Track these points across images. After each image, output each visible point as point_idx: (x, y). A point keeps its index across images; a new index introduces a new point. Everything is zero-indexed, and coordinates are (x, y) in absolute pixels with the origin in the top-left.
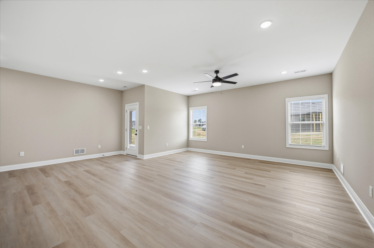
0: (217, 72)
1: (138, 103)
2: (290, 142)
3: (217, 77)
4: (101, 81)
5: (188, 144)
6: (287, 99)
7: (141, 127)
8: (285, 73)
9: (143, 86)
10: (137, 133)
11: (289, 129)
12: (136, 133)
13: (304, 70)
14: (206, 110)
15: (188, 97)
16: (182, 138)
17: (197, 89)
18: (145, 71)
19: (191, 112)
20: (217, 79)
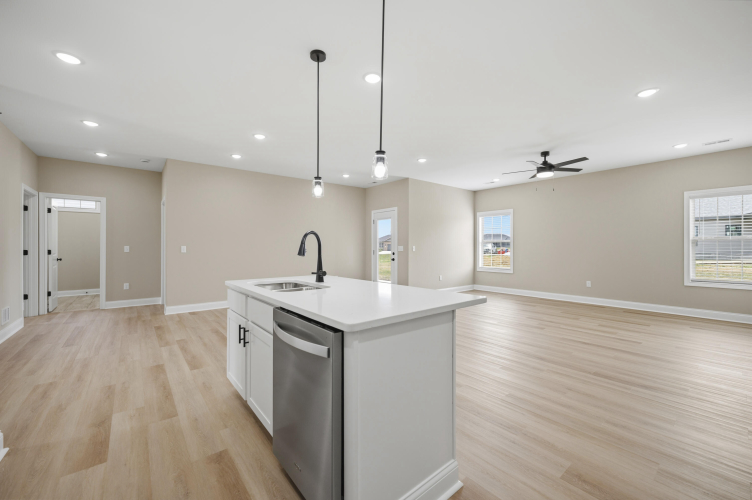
0: (545, 154)
1: (396, 208)
2: (692, 276)
3: (545, 163)
4: (346, 176)
5: (475, 277)
6: (686, 194)
7: (401, 248)
8: (681, 148)
9: (407, 179)
10: (395, 256)
11: (691, 253)
12: (393, 257)
13: (727, 139)
14: (511, 217)
15: (475, 194)
16: (466, 267)
17: (496, 180)
18: (422, 161)
19: (480, 220)
20: (547, 167)
